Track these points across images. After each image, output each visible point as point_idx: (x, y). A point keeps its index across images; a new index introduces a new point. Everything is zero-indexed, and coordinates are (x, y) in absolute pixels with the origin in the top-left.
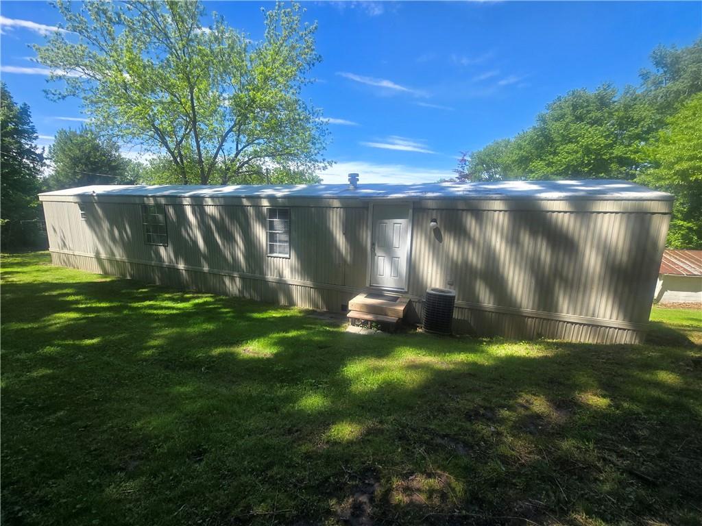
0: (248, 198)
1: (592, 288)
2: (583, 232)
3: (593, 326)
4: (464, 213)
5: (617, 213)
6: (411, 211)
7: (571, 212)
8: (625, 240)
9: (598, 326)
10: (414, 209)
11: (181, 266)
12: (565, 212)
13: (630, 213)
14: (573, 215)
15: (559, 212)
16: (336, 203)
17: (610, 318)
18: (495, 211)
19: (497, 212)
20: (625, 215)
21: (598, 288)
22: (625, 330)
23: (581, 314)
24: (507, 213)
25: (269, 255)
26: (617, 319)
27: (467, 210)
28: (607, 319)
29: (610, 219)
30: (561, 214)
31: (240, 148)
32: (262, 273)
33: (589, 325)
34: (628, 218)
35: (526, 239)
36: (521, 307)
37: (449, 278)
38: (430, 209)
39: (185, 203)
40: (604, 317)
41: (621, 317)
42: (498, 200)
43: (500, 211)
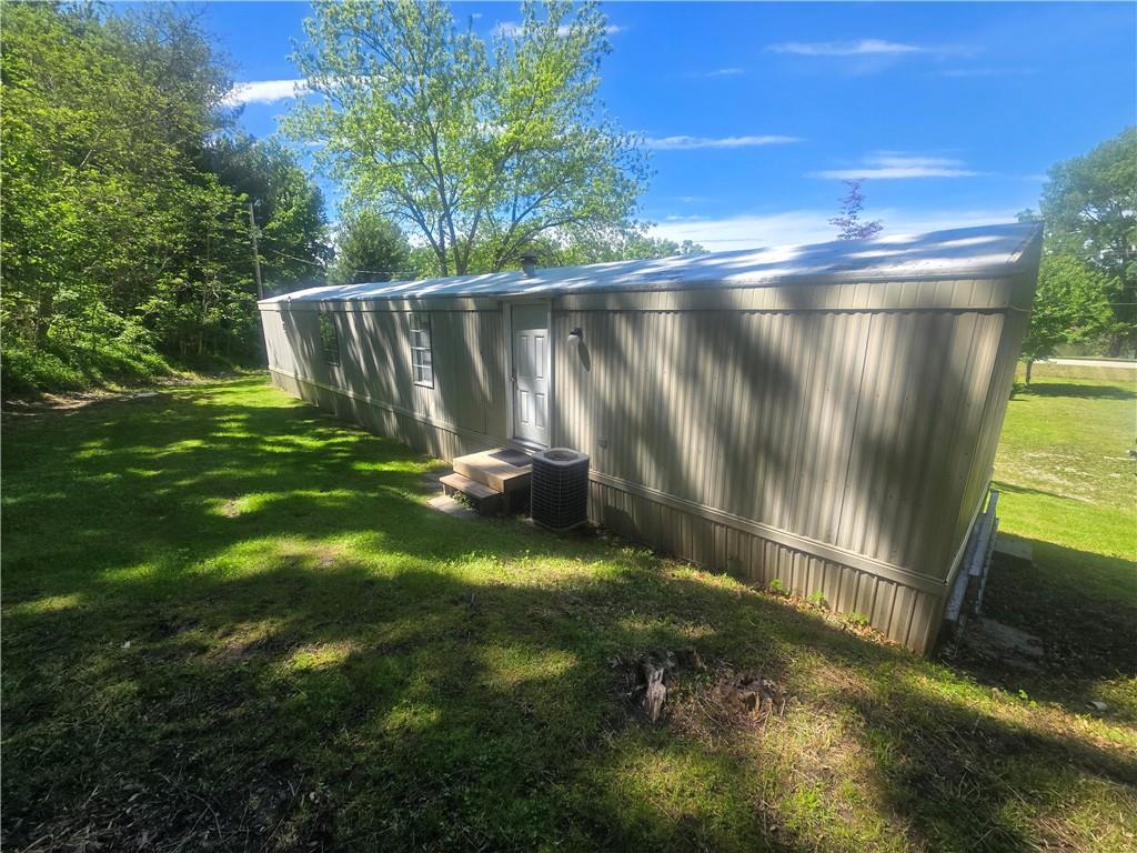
0: (393, 299)
1: (825, 481)
2: (807, 356)
3: (828, 561)
4: (618, 315)
5: (875, 312)
6: (549, 315)
7: (785, 312)
8: (891, 375)
9: (837, 564)
10: (553, 311)
11: (351, 393)
12: (774, 312)
13: (906, 311)
14: (788, 319)
15: (763, 312)
16: (470, 304)
17: (862, 552)
18: (660, 312)
19: (664, 314)
20: (893, 318)
21: (836, 483)
22: (891, 582)
23: (804, 534)
24: (678, 316)
25: (416, 382)
26: (875, 556)
27: (621, 312)
28: (855, 552)
29: (859, 327)
30: (766, 317)
31: (518, 216)
32: (412, 409)
33: (819, 559)
34: (900, 325)
35: (708, 366)
36: (702, 503)
37: (600, 435)
38: (572, 311)
39: (347, 309)
40: (849, 546)
41: (884, 552)
42: (663, 290)
43: (668, 312)
